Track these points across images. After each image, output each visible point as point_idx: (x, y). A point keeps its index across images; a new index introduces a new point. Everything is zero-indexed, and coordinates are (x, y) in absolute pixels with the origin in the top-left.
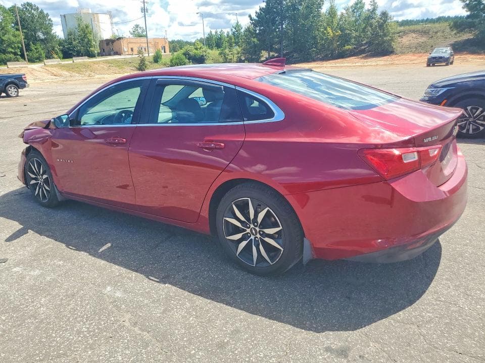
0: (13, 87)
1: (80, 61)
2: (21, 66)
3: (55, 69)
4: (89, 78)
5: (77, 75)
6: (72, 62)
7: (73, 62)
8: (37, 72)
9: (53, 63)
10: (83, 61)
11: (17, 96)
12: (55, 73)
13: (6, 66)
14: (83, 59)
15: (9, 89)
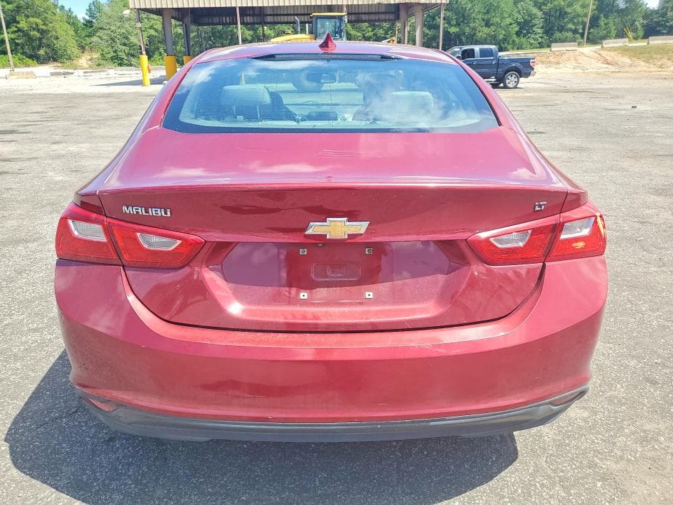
0: (514, 76)
1: (659, 42)
2: (568, 49)
3: (612, 54)
4: (660, 69)
5: (643, 64)
6: (645, 44)
7: (648, 43)
8: (585, 58)
9: (615, 45)
10: (664, 42)
11: (516, 87)
12: (610, 59)
13: (549, 49)
14: (666, 40)
15: (509, 77)
